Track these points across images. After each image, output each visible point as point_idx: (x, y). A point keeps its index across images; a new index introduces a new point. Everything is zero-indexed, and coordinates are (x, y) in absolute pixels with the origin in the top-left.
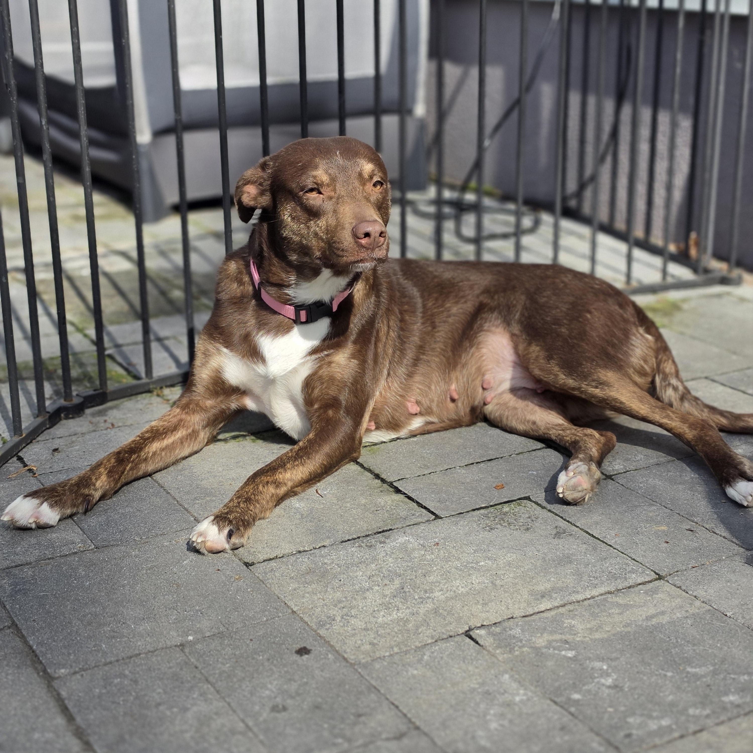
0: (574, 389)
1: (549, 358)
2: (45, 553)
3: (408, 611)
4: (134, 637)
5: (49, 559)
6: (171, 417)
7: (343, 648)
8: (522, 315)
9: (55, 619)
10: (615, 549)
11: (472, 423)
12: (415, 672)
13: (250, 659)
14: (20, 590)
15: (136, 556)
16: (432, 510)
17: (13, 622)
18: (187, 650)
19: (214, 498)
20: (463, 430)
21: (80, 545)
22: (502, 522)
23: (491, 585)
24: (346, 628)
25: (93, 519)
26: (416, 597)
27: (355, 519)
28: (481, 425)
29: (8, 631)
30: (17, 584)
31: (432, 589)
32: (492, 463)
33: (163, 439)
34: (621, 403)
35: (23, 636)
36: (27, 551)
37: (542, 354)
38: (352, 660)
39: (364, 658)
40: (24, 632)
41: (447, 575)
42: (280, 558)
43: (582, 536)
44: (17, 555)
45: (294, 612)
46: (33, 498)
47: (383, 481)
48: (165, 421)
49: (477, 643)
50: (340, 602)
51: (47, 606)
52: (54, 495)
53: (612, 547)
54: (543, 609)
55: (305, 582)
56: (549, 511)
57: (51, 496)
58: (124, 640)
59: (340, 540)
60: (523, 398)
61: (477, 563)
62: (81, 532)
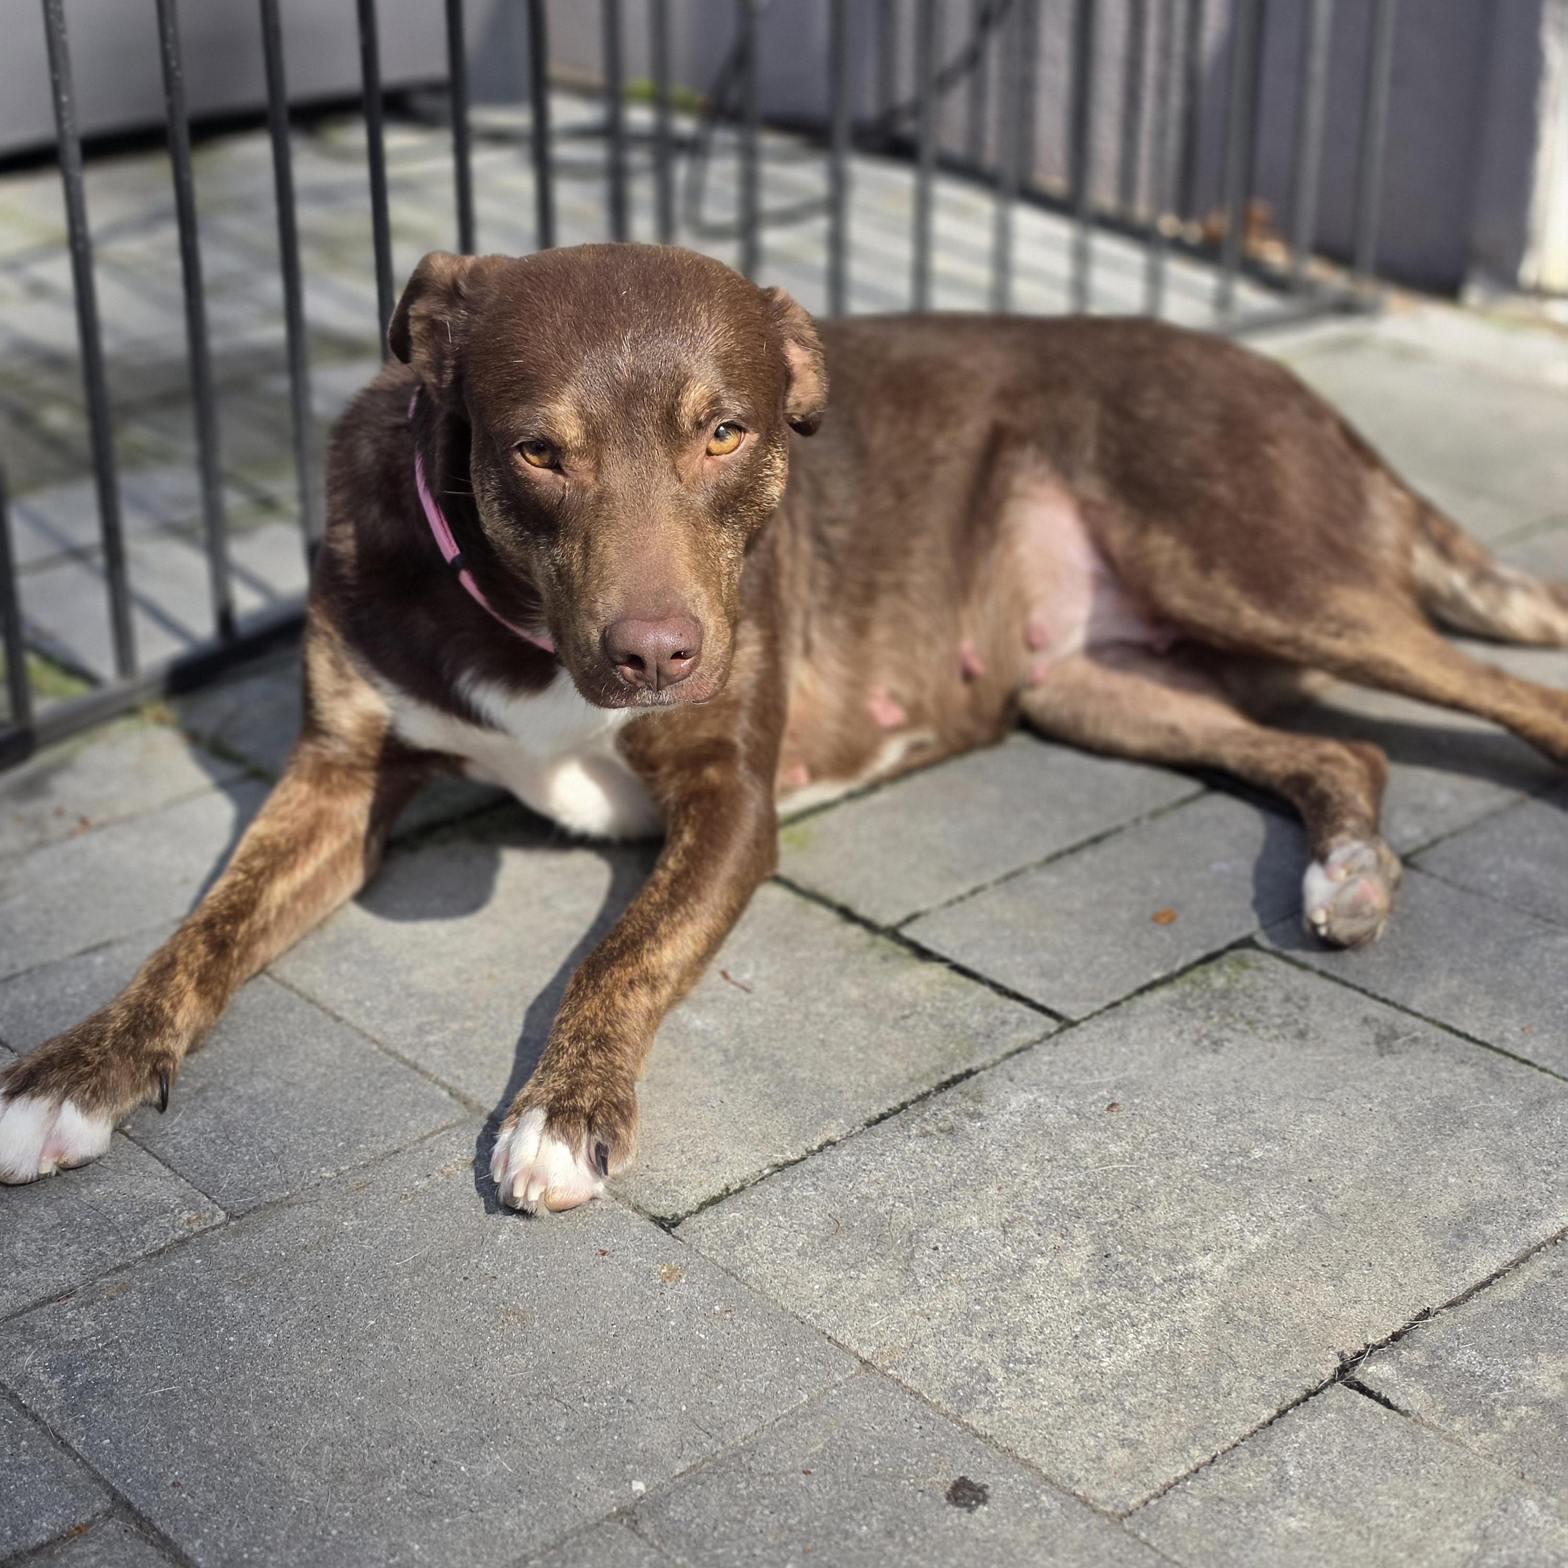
0: (1281, 642)
1: (1206, 564)
2: (100, 1254)
3: (1161, 1325)
4: (483, 1507)
5: (118, 1269)
6: (293, 805)
7: (1062, 1467)
8: (1102, 450)
9: (236, 1474)
10: (1543, 1070)
11: (996, 739)
12: (1293, 1523)
13: (837, 1537)
14: (88, 1387)
15: (360, 1233)
16: (1040, 1001)
17: (114, 1494)
18: (647, 1528)
19: (469, 1024)
20: (981, 758)
21: (185, 1216)
22: (1230, 1020)
23: (1316, 1215)
24: (1036, 1403)
25: (179, 1124)
26: (1158, 1279)
27: (860, 1049)
28: (1018, 741)
29: (110, 1527)
30: (70, 1370)
31: (1179, 1249)
32: (1109, 849)
33: (292, 868)
34: (1402, 670)
35: (165, 1539)
36: (44, 1249)
37: (1185, 556)
38: (1105, 1503)
39: (1131, 1493)
40: (166, 1528)
41: (1192, 1200)
42: (736, 1192)
43: (1444, 1040)
44: (24, 1267)
45: (864, 1362)
46: (33, 1096)
47: (870, 926)
48: (282, 818)
49: (1387, 1403)
50: (971, 1317)
51: (192, 1432)
52: (81, 1075)
53: (1534, 1065)
54: (1484, 1276)
55: (844, 1262)
56: (1322, 974)
57: (73, 1078)
58: (460, 1518)
59: (860, 1119)
60: (1121, 665)
61: (1245, 1153)
62: (167, 1172)
